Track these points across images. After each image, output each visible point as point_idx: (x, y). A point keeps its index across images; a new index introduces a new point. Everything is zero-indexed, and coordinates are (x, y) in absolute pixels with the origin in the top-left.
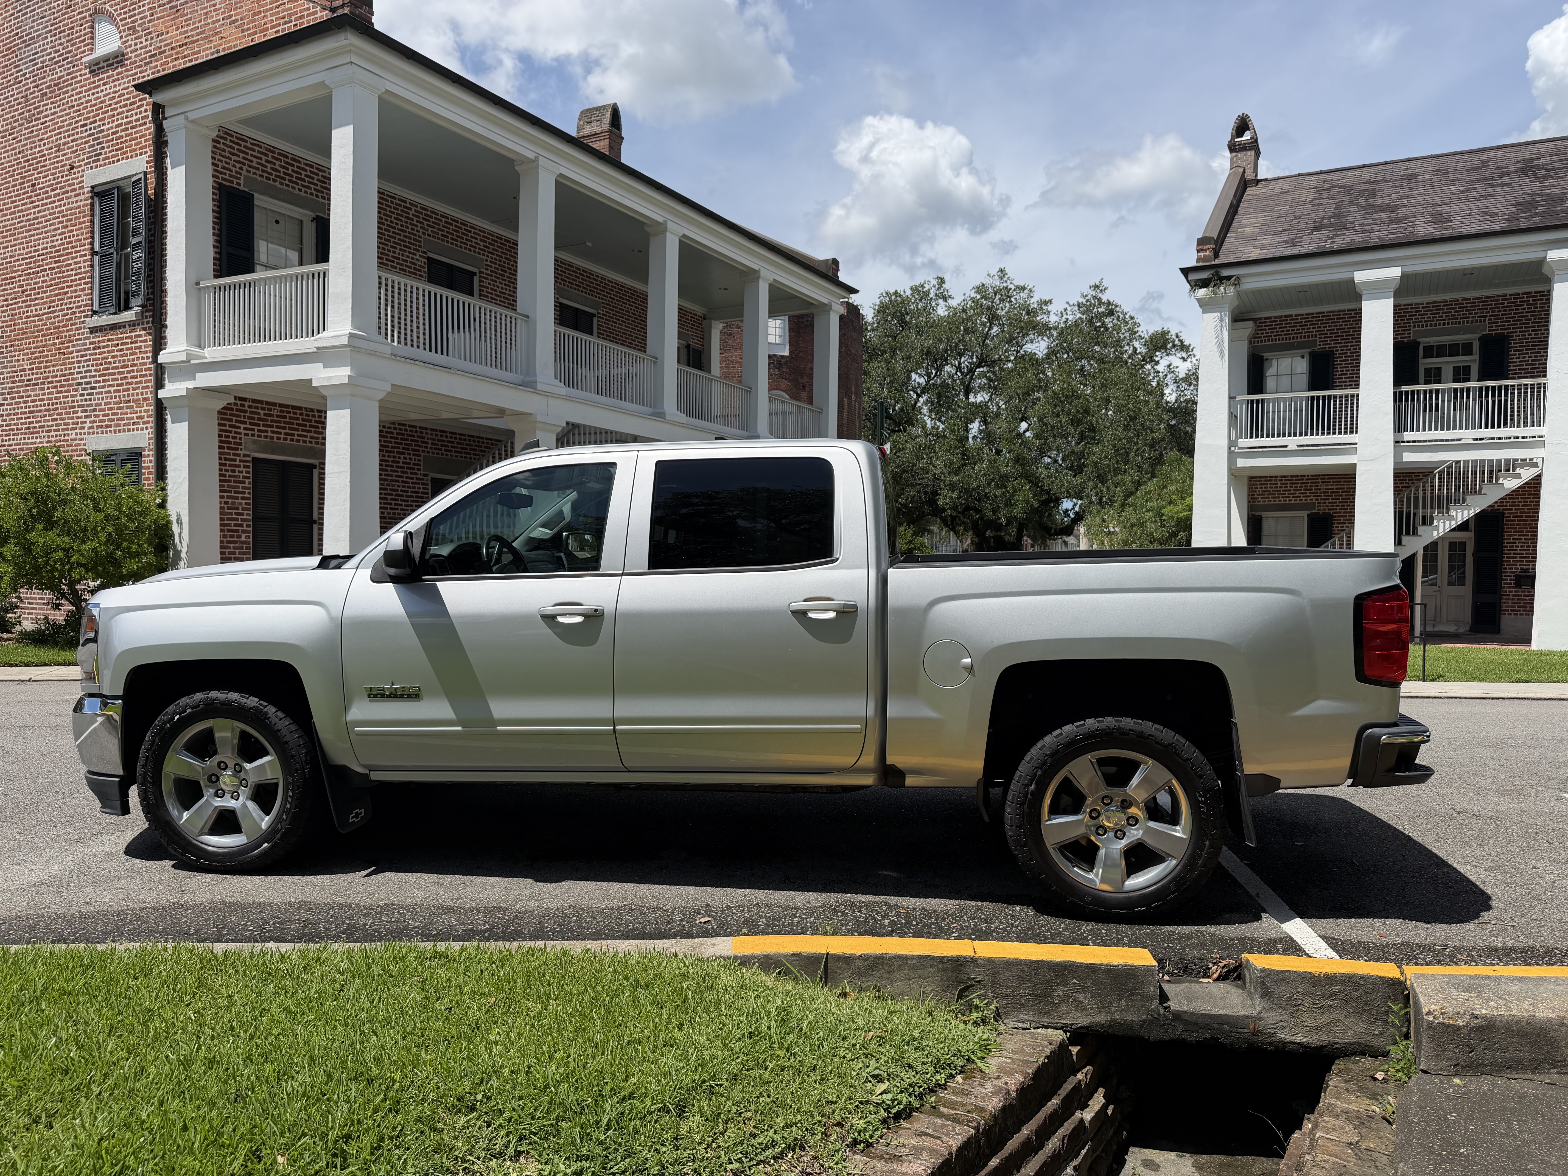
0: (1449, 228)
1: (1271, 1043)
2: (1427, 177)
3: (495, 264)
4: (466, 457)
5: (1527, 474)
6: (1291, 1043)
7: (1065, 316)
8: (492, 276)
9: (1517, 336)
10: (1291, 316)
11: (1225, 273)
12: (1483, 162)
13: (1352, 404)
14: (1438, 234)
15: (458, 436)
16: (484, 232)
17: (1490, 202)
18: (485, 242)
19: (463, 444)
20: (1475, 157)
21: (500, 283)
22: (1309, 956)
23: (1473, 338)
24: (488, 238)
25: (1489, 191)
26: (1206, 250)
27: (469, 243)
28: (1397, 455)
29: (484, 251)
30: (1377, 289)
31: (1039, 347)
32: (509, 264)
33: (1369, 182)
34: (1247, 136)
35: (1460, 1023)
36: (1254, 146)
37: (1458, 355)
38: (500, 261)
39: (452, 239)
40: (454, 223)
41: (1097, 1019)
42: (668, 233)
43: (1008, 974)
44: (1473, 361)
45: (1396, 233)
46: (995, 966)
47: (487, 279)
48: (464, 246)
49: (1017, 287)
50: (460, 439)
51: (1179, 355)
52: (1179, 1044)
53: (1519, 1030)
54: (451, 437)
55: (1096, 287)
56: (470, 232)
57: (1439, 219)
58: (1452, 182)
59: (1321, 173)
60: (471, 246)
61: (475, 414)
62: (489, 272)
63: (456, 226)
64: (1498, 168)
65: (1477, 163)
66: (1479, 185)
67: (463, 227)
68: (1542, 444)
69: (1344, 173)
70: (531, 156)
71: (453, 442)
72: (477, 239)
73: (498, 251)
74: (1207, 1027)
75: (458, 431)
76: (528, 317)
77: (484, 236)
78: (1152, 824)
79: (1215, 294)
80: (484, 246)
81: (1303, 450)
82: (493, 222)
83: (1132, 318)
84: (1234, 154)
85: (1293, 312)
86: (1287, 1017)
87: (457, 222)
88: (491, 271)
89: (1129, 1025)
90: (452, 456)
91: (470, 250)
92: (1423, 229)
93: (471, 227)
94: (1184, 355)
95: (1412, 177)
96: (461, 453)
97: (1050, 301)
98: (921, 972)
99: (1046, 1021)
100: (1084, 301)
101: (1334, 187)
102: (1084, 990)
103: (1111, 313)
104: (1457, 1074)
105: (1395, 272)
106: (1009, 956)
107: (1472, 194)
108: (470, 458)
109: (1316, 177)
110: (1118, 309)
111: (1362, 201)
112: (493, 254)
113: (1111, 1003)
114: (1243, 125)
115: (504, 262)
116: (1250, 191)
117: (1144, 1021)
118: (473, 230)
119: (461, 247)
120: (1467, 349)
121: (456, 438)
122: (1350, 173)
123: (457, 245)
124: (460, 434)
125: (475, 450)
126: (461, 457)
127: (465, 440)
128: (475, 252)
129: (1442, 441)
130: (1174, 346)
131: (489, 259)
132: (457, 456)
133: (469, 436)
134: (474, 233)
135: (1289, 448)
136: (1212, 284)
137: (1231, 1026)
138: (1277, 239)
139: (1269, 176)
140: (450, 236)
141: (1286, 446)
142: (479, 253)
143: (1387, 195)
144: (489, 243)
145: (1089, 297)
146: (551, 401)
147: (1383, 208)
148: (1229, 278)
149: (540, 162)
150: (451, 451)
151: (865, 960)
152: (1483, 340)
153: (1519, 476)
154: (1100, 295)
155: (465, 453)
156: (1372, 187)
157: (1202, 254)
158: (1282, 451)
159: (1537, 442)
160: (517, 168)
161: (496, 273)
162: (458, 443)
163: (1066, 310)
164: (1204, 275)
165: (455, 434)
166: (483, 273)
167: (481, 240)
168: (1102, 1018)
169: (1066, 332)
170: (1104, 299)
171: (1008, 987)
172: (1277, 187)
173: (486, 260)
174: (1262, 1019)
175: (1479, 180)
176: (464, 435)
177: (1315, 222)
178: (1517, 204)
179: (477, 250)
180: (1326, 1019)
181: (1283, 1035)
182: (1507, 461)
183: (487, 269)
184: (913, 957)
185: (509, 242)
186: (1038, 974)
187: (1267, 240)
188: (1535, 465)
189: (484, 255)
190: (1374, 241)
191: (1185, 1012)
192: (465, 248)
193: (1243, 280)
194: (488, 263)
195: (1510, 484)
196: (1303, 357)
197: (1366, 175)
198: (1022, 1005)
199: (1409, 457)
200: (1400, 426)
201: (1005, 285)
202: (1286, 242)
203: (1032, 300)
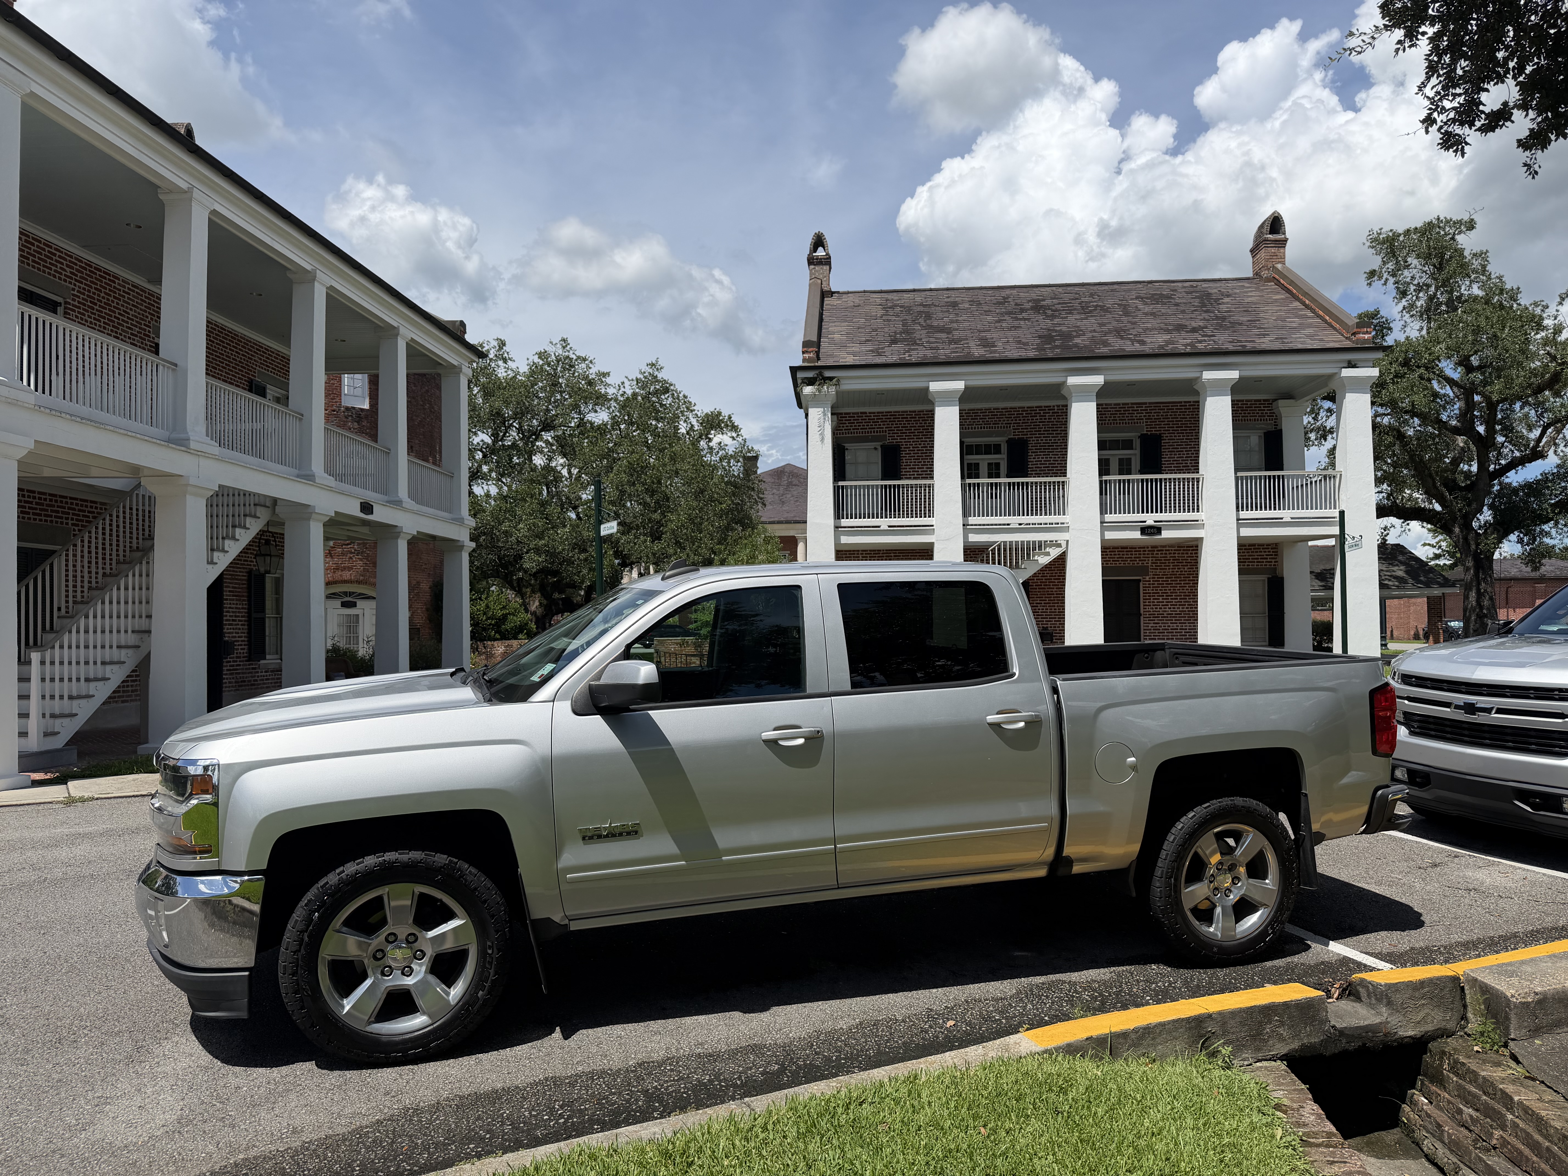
0: (995, 352)
1: (1395, 1041)
2: (967, 306)
3: (84, 294)
4: (46, 521)
5: (1054, 553)
6: (1406, 1037)
7: (622, 389)
8: (79, 308)
9: (1032, 442)
10: (866, 413)
11: (828, 374)
12: (1004, 298)
13: (929, 493)
14: (989, 356)
15: (37, 496)
16: (71, 257)
17: (1019, 333)
18: (73, 268)
19: (42, 504)
20: (997, 293)
21: (89, 317)
22: (1379, 970)
23: (1001, 440)
24: (76, 264)
25: (1016, 323)
26: (810, 352)
27: (53, 268)
28: (965, 537)
29: (71, 278)
30: (946, 398)
31: (600, 417)
32: (99, 295)
33: (921, 305)
34: (820, 252)
35: (1530, 1000)
36: (827, 261)
37: (990, 454)
38: (89, 291)
39: (33, 261)
40: (36, 243)
41: (1292, 1046)
42: (316, 284)
43: (1232, 1022)
44: (1002, 459)
45: (957, 352)
46: (1224, 1017)
47: (74, 311)
48: (47, 270)
49: (579, 357)
50: (40, 498)
51: (729, 434)
52: (1344, 1053)
53: (1559, 998)
54: (29, 497)
55: (652, 365)
56: (55, 255)
57: (986, 343)
58: (987, 312)
59: (881, 292)
60: (55, 271)
61: (94, 472)
62: (76, 303)
63: (38, 247)
64: (1016, 304)
65: (1000, 299)
66: (1006, 317)
67: (47, 249)
68: (1067, 529)
69: (900, 294)
70: (184, 185)
71: (31, 503)
72: (62, 264)
73: (87, 280)
74: (1360, 1037)
75: (37, 489)
76: (176, 365)
77: (70, 261)
78: (1251, 881)
79: (820, 391)
80: (71, 273)
81: (893, 530)
82: (83, 247)
83: (685, 397)
84: (812, 267)
85: (867, 410)
86: (1401, 1018)
87: (40, 242)
88: (79, 302)
89: (1312, 1046)
90: (29, 519)
91: (55, 276)
92: (978, 352)
93: (56, 249)
94: (734, 435)
95: (954, 305)
96: (40, 515)
97: (608, 374)
98: (1174, 1034)
99: (1260, 1055)
100: (642, 377)
101: (897, 306)
102: (1282, 1024)
103: (666, 390)
104: (1535, 1037)
105: (960, 385)
106: (1232, 1007)
107: (1004, 325)
108: (51, 521)
109: (878, 295)
110: (672, 387)
111: (921, 321)
112: (81, 283)
113: (1300, 1031)
114: (819, 242)
115: (94, 294)
116: (827, 301)
117: (1322, 1041)
118: (58, 253)
119: (44, 272)
120: (997, 449)
121: (34, 498)
122: (906, 295)
123: (39, 269)
124: (39, 493)
125: (58, 512)
126: (41, 520)
127: (45, 500)
128: (60, 279)
129: (996, 525)
130: (727, 426)
131: (77, 288)
132: (35, 519)
133: (50, 495)
134: (60, 257)
135: (882, 528)
136: (817, 383)
137: (1373, 1033)
138: (864, 348)
139: (841, 290)
140: (31, 258)
141: (879, 527)
142: (65, 281)
143: (941, 319)
144: (77, 270)
145: (647, 374)
146: (204, 462)
147: (942, 330)
148: (831, 379)
149: (194, 195)
150: (28, 513)
151: (1137, 1032)
152: (1010, 442)
153: (1048, 554)
154: (656, 373)
155: (46, 515)
156: (926, 310)
157: (807, 355)
158: (875, 530)
159: (1062, 528)
160: (161, 197)
161: (84, 305)
162: (37, 504)
163: (623, 383)
164: (810, 374)
165: (34, 492)
166: (69, 304)
167: (67, 266)
168: (1296, 1045)
169: (627, 404)
170: (660, 376)
171: (1233, 1033)
172: (850, 300)
173: (73, 290)
174: (1389, 1022)
175: (1006, 313)
176: (44, 494)
177: (890, 336)
178: (1040, 337)
179: (63, 277)
180: (1422, 1014)
181: (1402, 1033)
182: (1040, 542)
183: (74, 300)
184: (1169, 1022)
185: (100, 270)
186: (1251, 1018)
187: (856, 348)
188: (1059, 546)
189: (70, 283)
190: (942, 358)
191: (1345, 1028)
192: (49, 274)
193: (842, 382)
194: (75, 293)
195: (1043, 560)
196: (876, 449)
197: (919, 298)
198: (1243, 1046)
199: (974, 538)
200: (966, 512)
201: (567, 354)
202: (872, 351)
203: (591, 371)
